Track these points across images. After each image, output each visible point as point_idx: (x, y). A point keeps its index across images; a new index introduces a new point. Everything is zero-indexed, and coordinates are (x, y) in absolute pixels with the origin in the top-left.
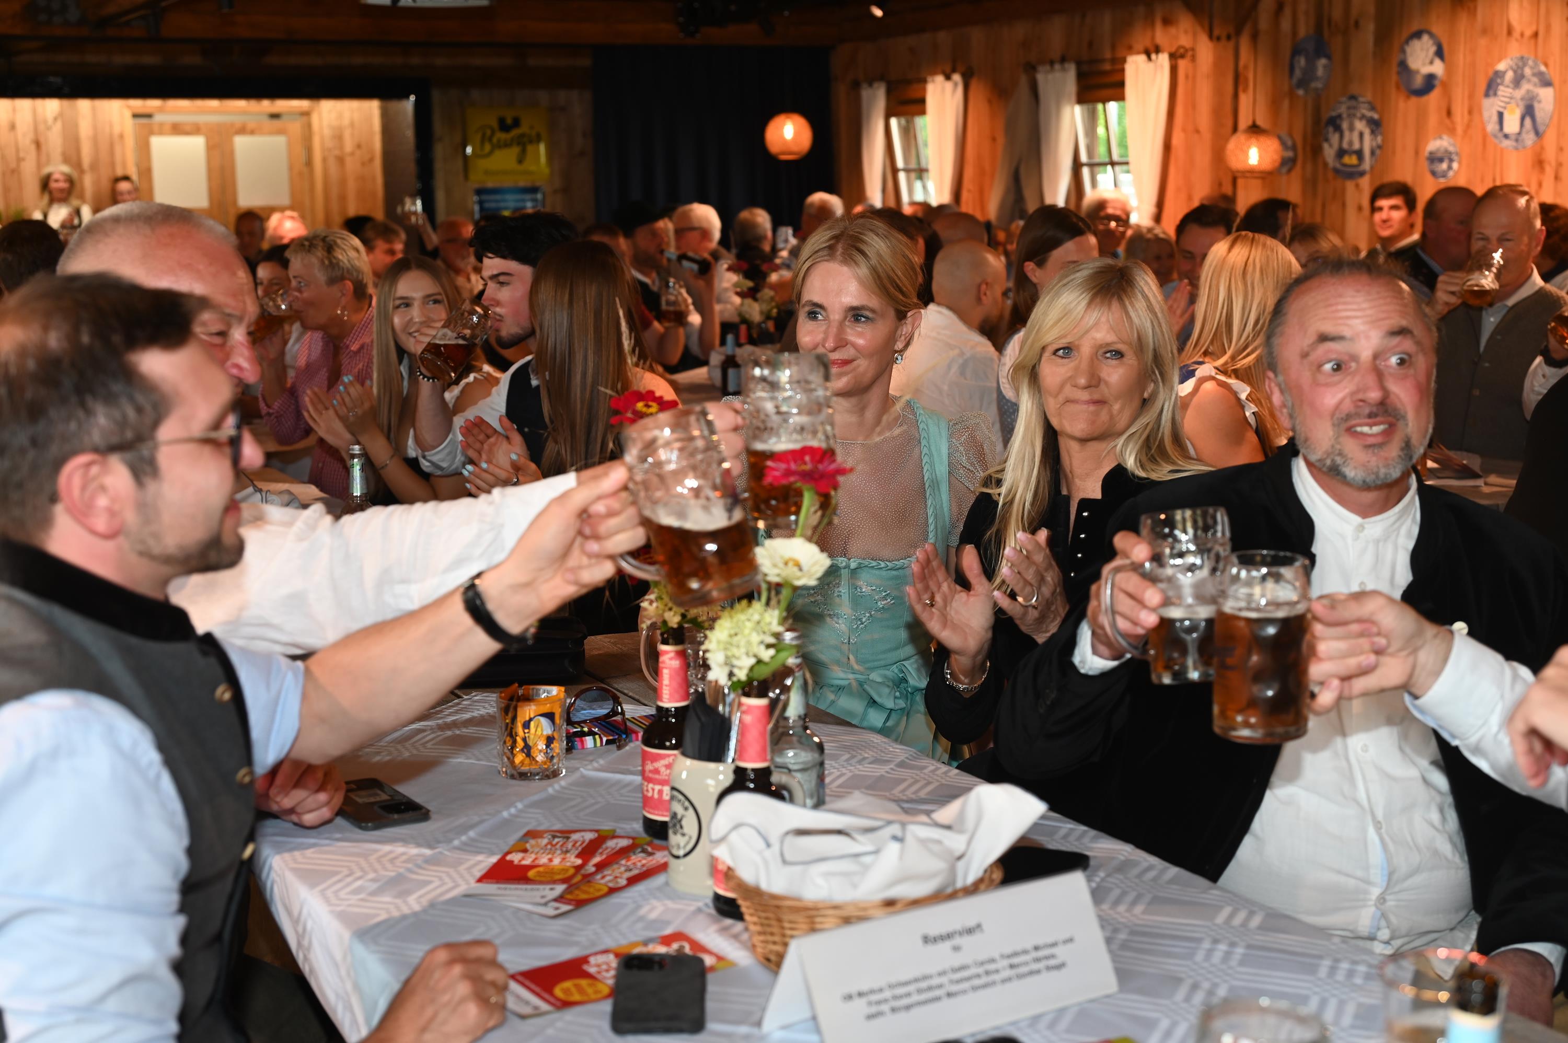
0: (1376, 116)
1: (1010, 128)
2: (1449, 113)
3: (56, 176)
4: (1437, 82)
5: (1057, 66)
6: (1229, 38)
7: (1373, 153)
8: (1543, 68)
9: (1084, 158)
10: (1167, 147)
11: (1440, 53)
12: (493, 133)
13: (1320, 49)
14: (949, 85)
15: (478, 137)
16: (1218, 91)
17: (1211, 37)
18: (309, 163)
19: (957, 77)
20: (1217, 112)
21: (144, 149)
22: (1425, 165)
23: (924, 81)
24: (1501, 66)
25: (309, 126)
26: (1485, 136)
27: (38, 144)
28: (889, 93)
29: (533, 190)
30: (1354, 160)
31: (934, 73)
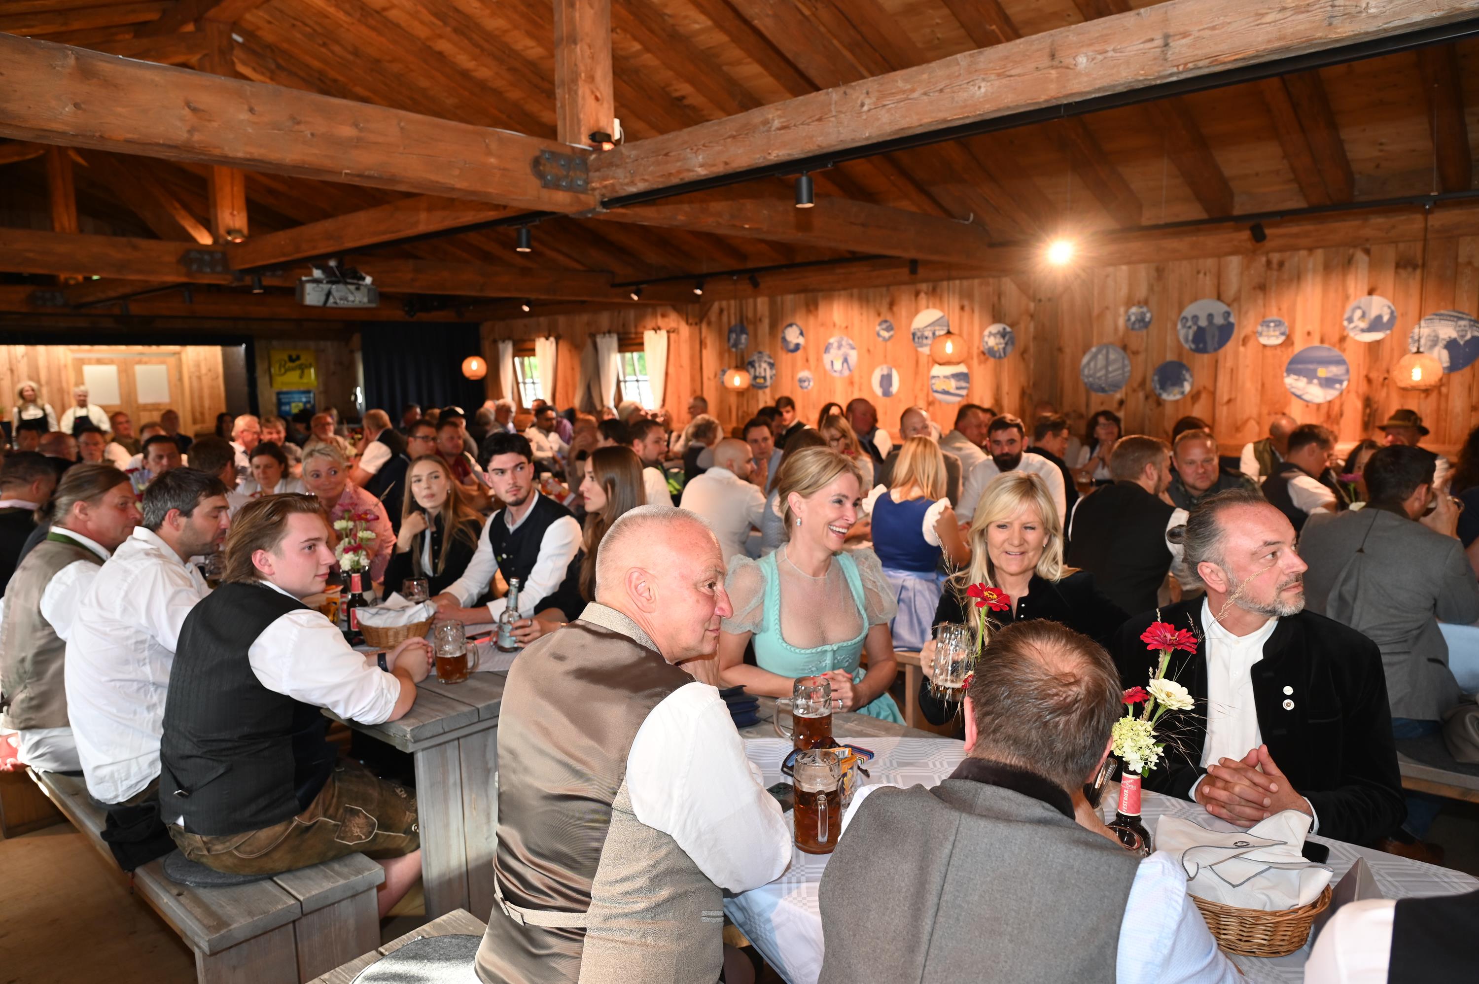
0: (772, 361)
1: (583, 363)
2: (807, 360)
3: (27, 388)
4: (801, 347)
5: (607, 335)
6: (696, 324)
7: (771, 378)
8: (851, 342)
9: (621, 378)
10: (667, 374)
11: (802, 334)
12: (286, 363)
13: (743, 331)
14: (548, 343)
15: (277, 366)
16: (692, 348)
17: (687, 323)
18: (181, 379)
19: (552, 339)
20: (692, 358)
21: (79, 373)
22: (797, 384)
23: (534, 341)
24: (832, 340)
25: (180, 360)
26: (825, 371)
27: (12, 371)
28: (514, 345)
29: (308, 392)
30: (762, 381)
31: (539, 337)
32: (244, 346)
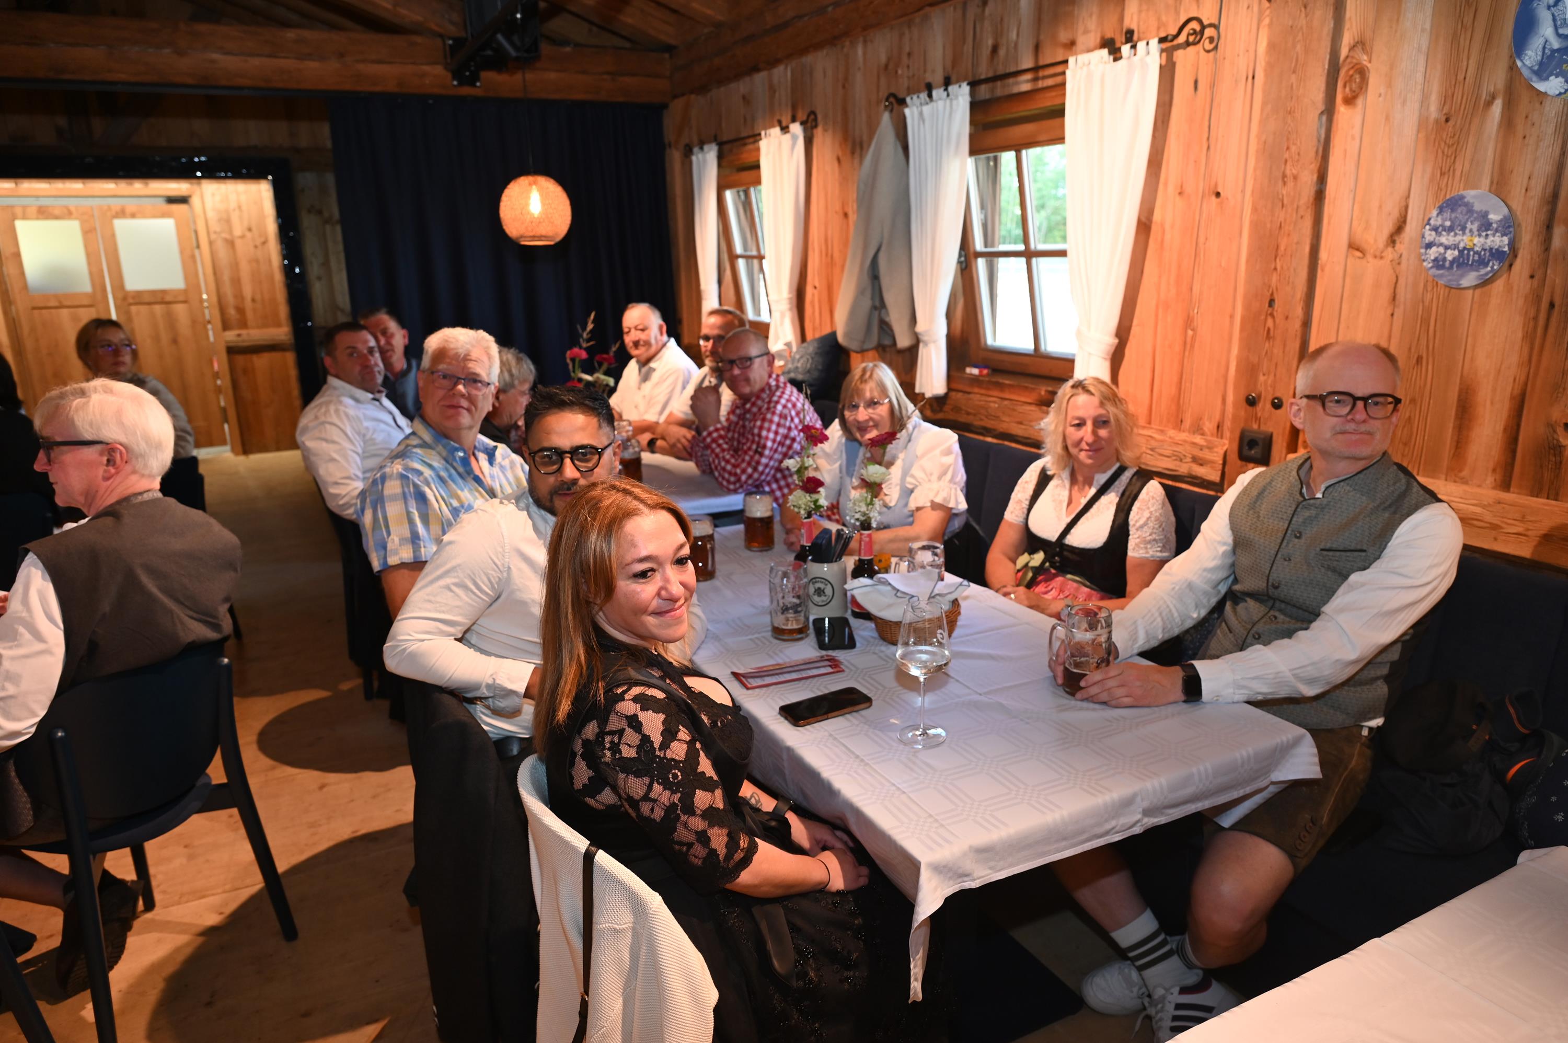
5: (938, 92)
9: (979, 245)
10: (1144, 227)
18: (196, 243)
23: (757, 137)
25: (192, 209)
28: (720, 157)
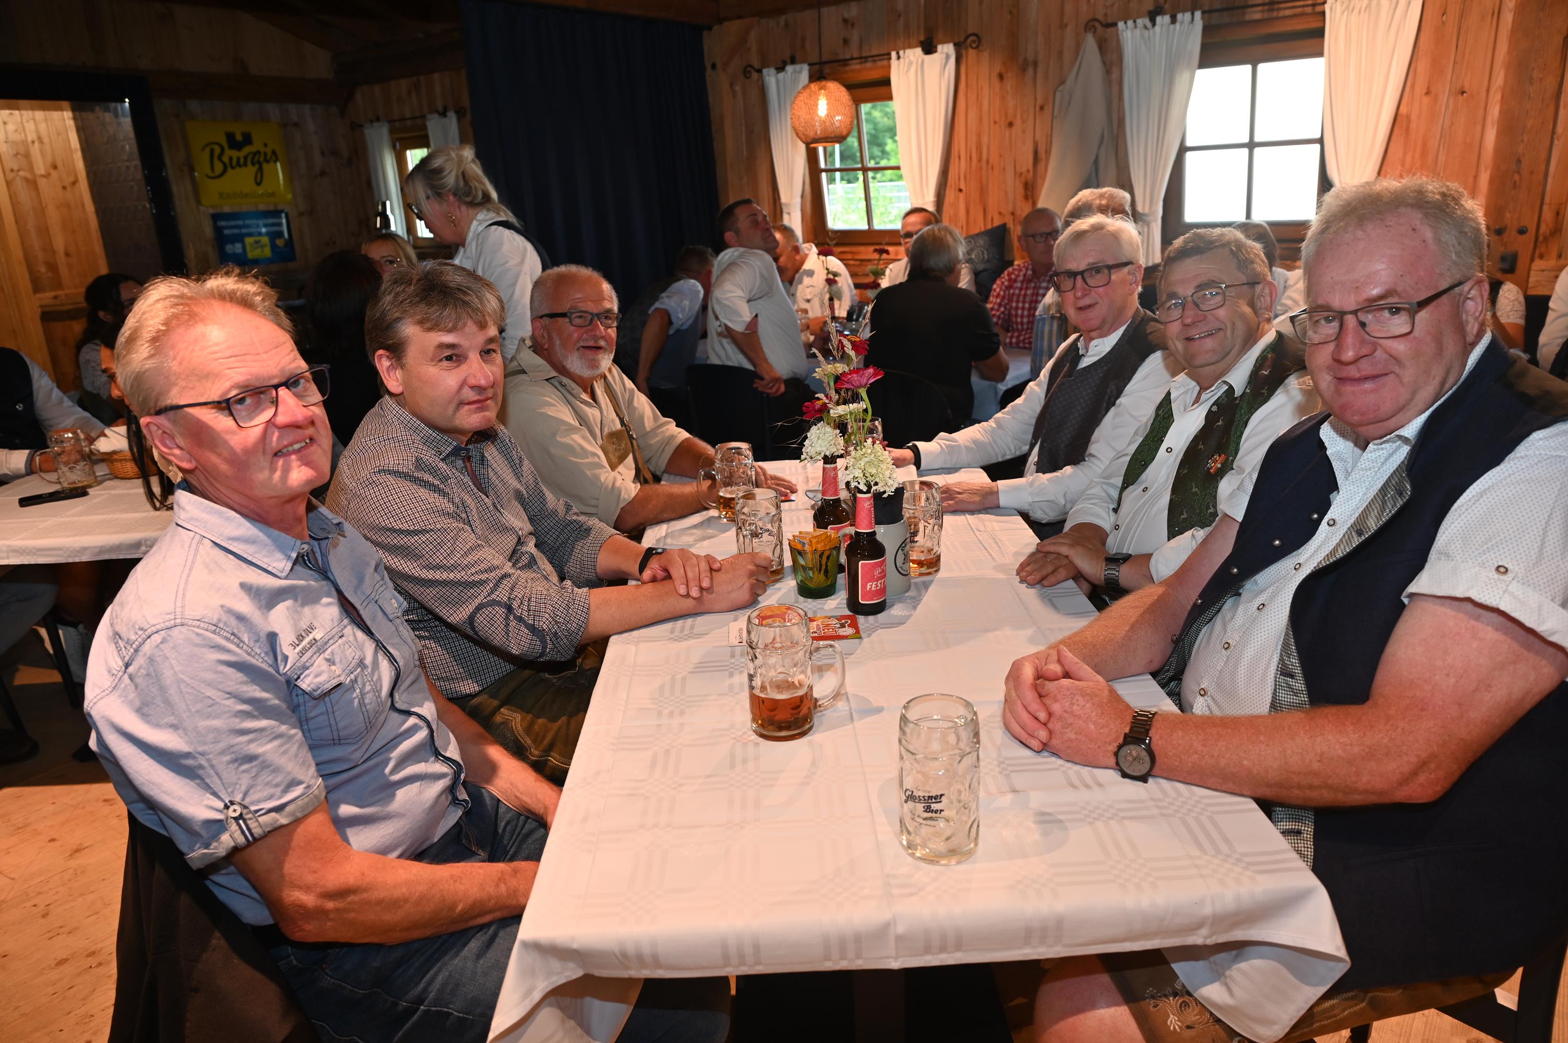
12: (223, 151)
14: (930, 60)
19: (946, 50)
29: (276, 213)
32: (127, 100)
